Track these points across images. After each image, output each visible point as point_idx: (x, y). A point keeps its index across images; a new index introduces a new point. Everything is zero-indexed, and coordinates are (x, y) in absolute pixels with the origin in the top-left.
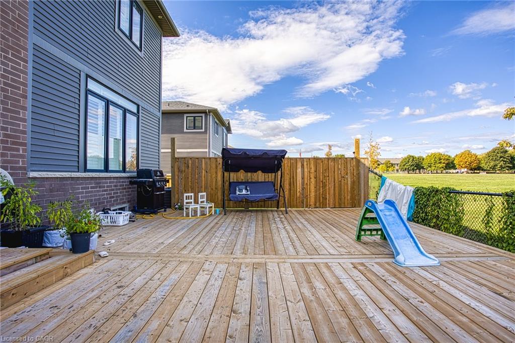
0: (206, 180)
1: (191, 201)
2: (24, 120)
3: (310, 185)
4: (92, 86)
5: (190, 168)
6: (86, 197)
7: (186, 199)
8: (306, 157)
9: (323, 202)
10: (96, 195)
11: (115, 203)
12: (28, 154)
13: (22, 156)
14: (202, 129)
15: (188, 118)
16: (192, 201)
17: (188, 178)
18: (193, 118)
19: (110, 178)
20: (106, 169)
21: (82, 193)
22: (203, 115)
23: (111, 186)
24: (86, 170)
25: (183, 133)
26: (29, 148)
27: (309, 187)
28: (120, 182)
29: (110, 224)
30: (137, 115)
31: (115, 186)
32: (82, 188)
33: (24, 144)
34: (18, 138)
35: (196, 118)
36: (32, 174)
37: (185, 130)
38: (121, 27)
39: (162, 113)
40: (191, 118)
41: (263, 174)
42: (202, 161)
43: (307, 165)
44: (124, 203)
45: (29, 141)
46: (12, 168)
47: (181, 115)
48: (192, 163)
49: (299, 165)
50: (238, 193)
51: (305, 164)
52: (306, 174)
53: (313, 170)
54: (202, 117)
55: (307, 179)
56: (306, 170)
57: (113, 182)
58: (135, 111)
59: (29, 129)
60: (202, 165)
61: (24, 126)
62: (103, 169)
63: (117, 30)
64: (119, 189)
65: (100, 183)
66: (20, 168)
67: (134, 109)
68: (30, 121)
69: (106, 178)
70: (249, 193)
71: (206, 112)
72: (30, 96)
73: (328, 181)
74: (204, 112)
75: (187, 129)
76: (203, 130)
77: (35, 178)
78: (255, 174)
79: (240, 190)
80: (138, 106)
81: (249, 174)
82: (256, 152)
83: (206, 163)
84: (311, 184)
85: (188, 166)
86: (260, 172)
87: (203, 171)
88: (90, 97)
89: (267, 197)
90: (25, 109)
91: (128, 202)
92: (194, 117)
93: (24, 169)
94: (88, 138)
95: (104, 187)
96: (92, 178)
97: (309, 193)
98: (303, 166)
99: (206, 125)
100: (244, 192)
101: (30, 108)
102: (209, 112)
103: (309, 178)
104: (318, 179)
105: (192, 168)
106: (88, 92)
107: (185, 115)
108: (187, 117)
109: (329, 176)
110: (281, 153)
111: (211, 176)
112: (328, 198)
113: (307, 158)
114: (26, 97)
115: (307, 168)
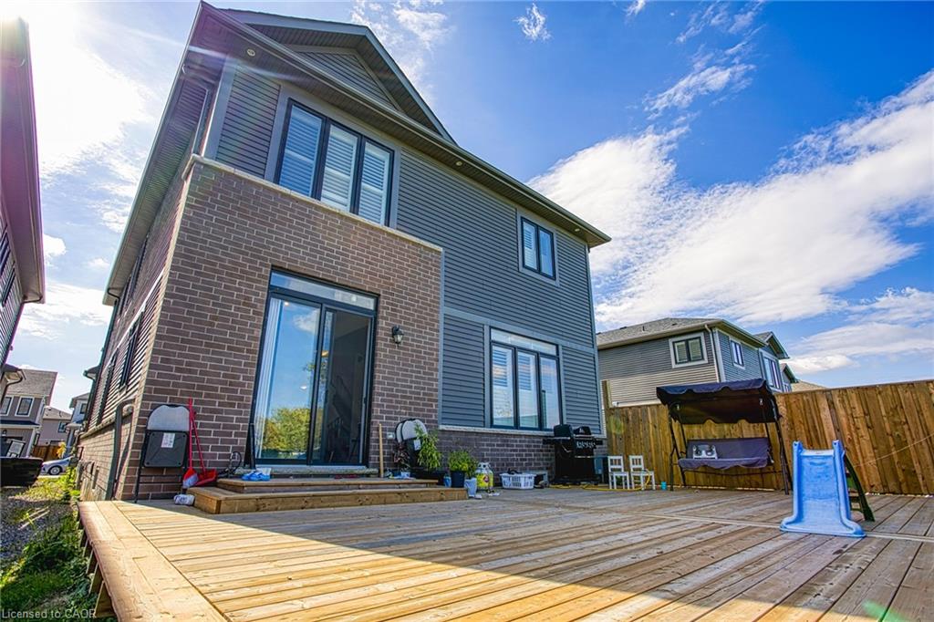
0: (656, 440)
1: (619, 467)
2: (436, 380)
3: (859, 443)
4: (496, 336)
5: (631, 423)
6: (491, 455)
7: (612, 464)
8: (835, 387)
9: (906, 480)
10: (502, 455)
11: (528, 467)
12: (440, 409)
13: (435, 411)
14: (703, 359)
15: (676, 345)
16: (622, 467)
17: (629, 437)
18: (683, 343)
19: (520, 436)
20: (517, 426)
21: (488, 450)
22: (702, 335)
23: (521, 446)
24: (492, 426)
25: (671, 369)
26: (440, 403)
27: (857, 447)
28: (533, 442)
29: (512, 487)
30: (556, 358)
31: (527, 446)
32: (488, 445)
33: (436, 401)
34: (432, 395)
35: (690, 342)
36: (442, 427)
37: (674, 366)
38: (527, 264)
39: (599, 350)
40: (680, 344)
41: (752, 425)
42: (646, 411)
43: (843, 401)
44: (541, 469)
45: (440, 398)
46: (428, 421)
47: (663, 342)
48: (633, 415)
49: (824, 404)
50: (695, 456)
51: (837, 401)
52: (844, 420)
53: (859, 411)
54: (699, 338)
55: (850, 430)
56: (841, 412)
57: (524, 441)
58: (554, 353)
59: (440, 387)
60: (647, 416)
61: (437, 385)
62: (513, 425)
63: (521, 269)
64: (533, 451)
65: (508, 441)
66: (433, 421)
67: (551, 350)
68: (441, 380)
69: (515, 436)
70: (715, 456)
71: (705, 329)
72: (441, 358)
73: (907, 433)
74: (702, 330)
75: (676, 363)
76: (706, 361)
77: (443, 431)
78: (735, 425)
79: (698, 452)
80: (557, 346)
81: (726, 426)
82: (710, 388)
83: (653, 414)
84: (862, 441)
85: (628, 420)
86: (743, 423)
87: (651, 426)
88: (494, 348)
89: (745, 463)
90: (437, 370)
91: (547, 469)
92: (687, 341)
93: (436, 422)
94: (494, 391)
95: (513, 446)
96: (498, 434)
97: (861, 460)
98: (831, 405)
99: (709, 351)
100: (704, 455)
101: (441, 369)
102: (711, 329)
103: (853, 429)
104: (877, 429)
105: (634, 422)
106: (492, 343)
107: (671, 341)
108: (674, 343)
109: (907, 422)
110: (754, 385)
111: (663, 433)
112: (918, 471)
113: (839, 390)
114: (437, 360)
115: (845, 408)
